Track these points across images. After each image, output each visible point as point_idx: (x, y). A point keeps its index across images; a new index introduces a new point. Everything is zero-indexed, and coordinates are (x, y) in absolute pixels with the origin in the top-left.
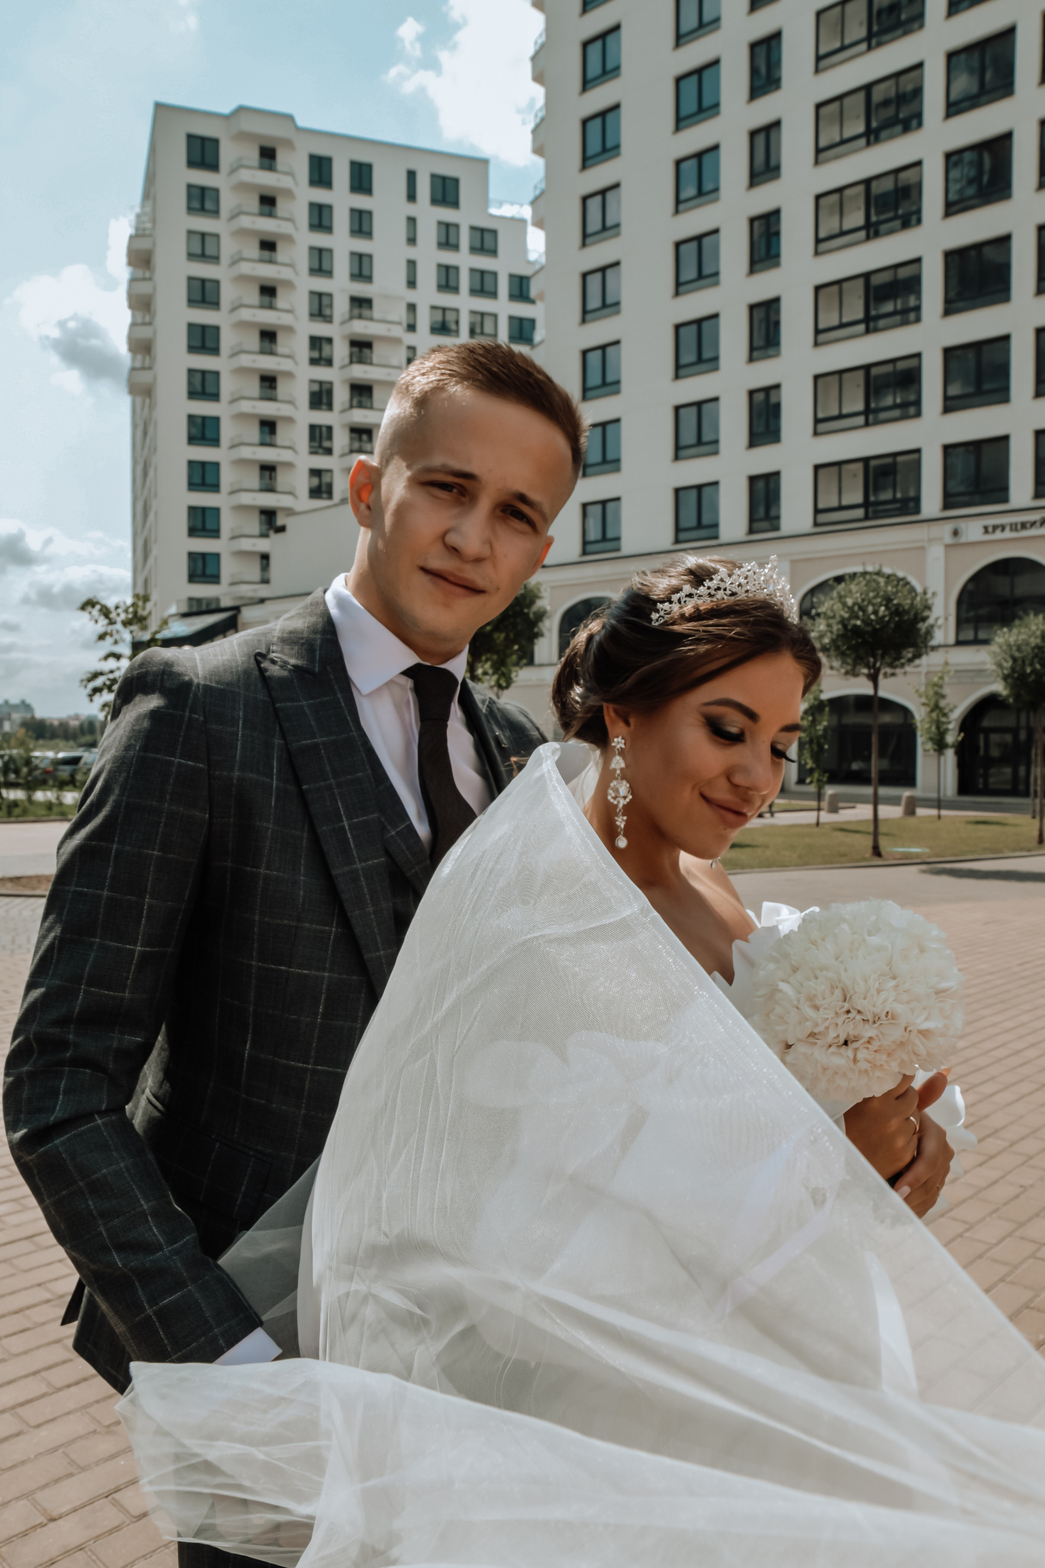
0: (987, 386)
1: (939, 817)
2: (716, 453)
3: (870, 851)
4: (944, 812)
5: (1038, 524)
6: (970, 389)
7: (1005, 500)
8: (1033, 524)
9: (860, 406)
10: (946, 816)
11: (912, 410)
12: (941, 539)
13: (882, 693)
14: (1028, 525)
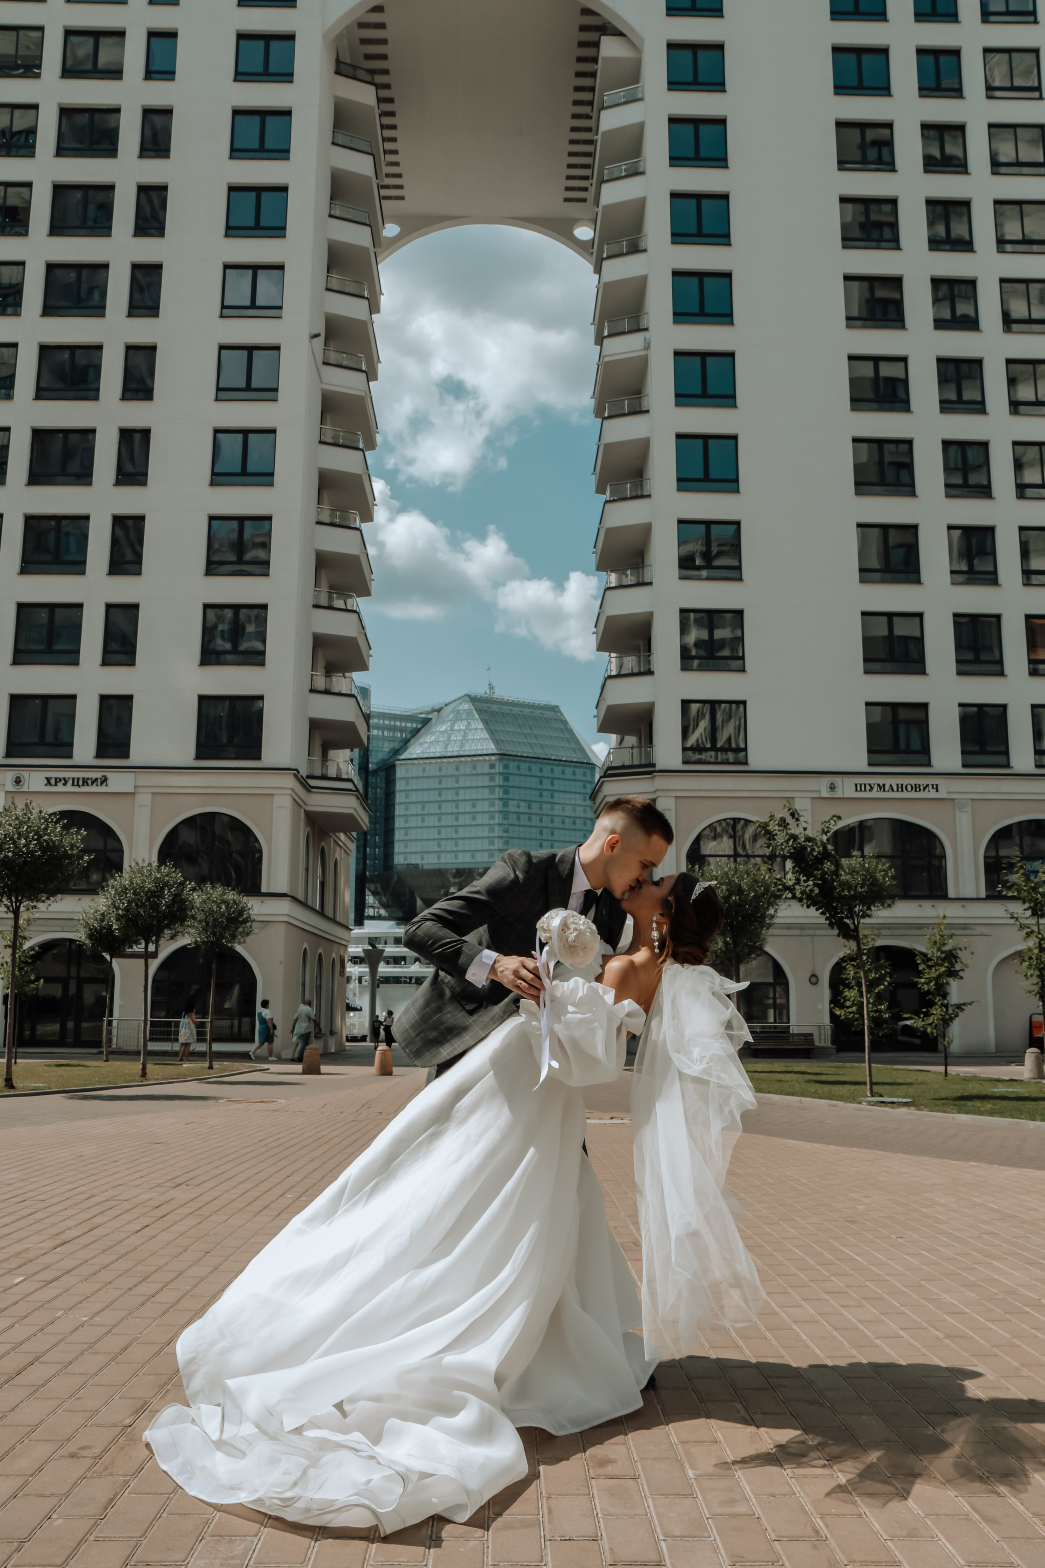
0: (55, 647)
6: (40, 646)
7: (70, 756)
12: (3, 785)
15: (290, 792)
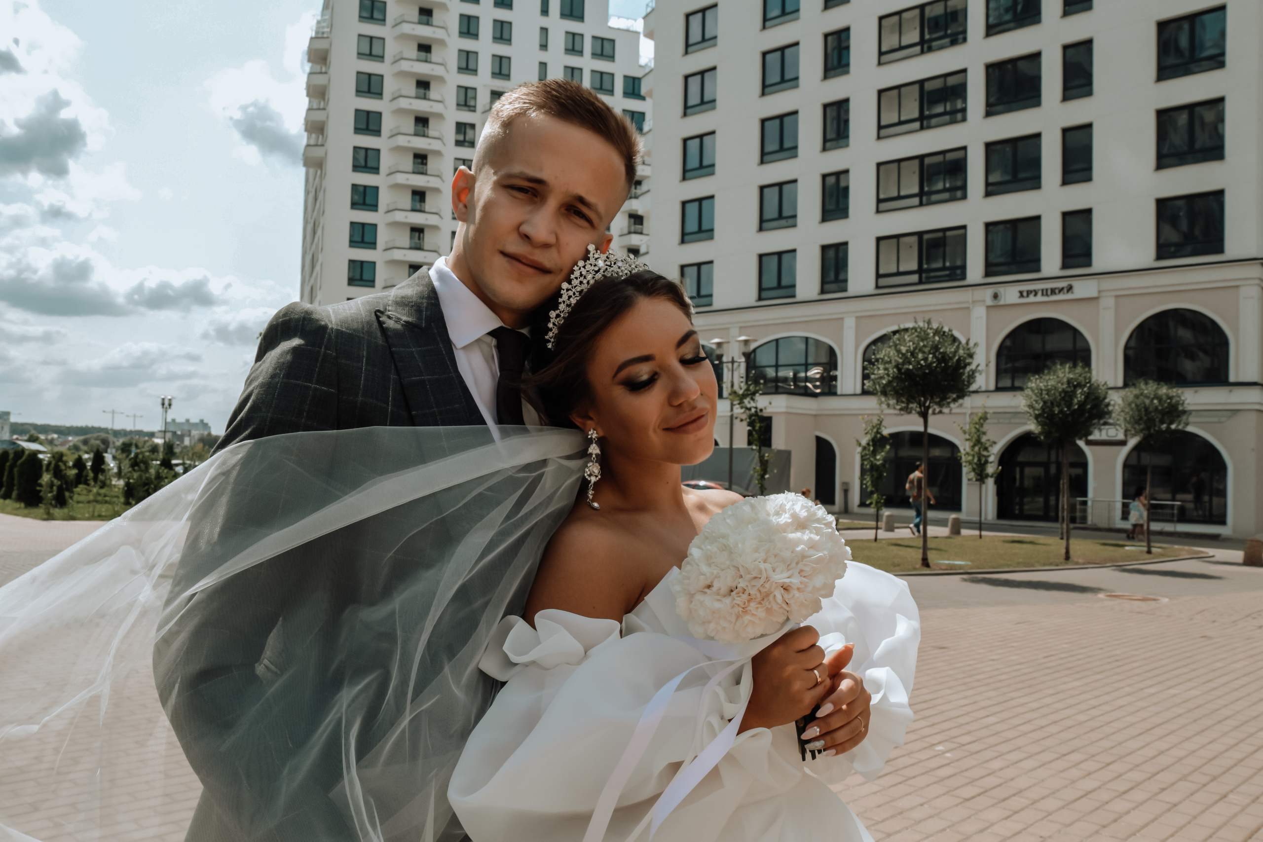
0: (1022, 175)
1: (981, 536)
2: (794, 226)
3: (920, 562)
4: (984, 533)
5: (1065, 290)
6: (1008, 178)
7: (1038, 269)
8: (1061, 290)
9: (915, 190)
10: (986, 536)
11: (959, 194)
12: (984, 301)
13: (930, 430)
14: (1057, 291)
15: (1257, 282)
